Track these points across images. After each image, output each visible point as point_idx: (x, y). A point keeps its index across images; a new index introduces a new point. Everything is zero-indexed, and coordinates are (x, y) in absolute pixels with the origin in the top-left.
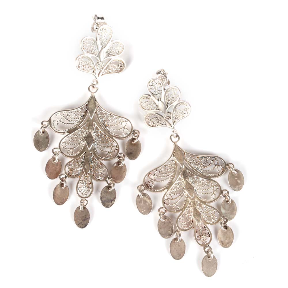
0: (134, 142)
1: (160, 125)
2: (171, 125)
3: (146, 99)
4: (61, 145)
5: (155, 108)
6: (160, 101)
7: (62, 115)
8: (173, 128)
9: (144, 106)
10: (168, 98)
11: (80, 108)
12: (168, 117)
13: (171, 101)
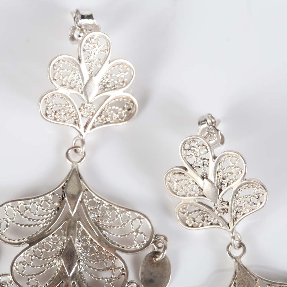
0: (157, 259)
1: (207, 225)
2: (228, 225)
3: (178, 175)
4: (14, 268)
5: (196, 192)
6: (205, 180)
7: (15, 208)
8: (232, 232)
9: (175, 188)
10: (222, 174)
11: (51, 193)
12: (223, 209)
13: (227, 179)
